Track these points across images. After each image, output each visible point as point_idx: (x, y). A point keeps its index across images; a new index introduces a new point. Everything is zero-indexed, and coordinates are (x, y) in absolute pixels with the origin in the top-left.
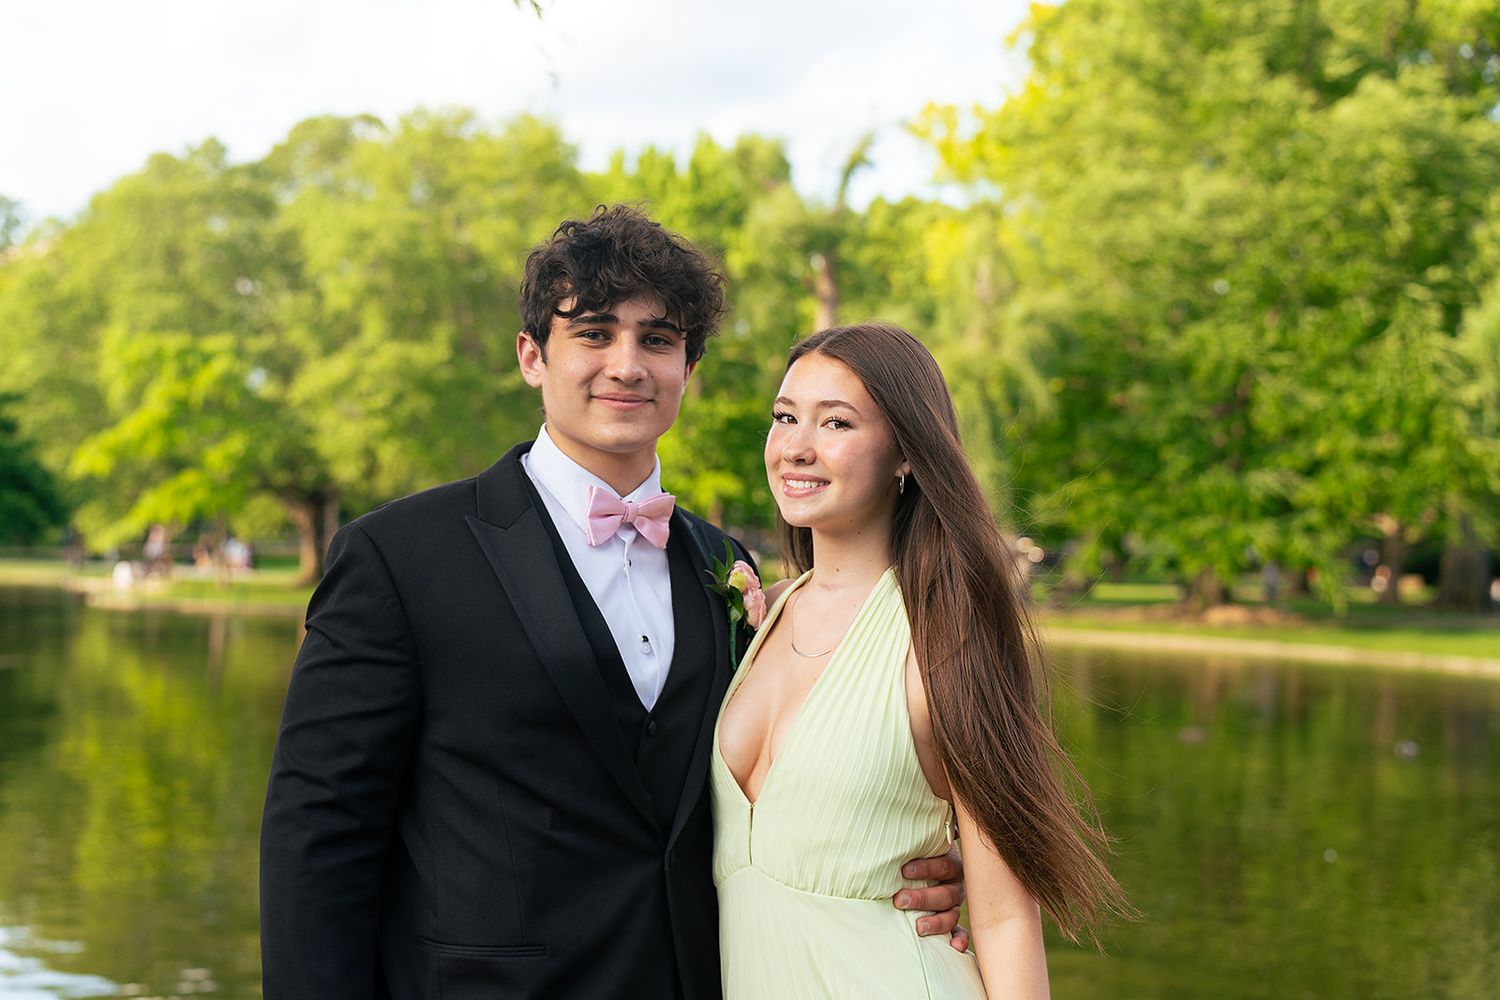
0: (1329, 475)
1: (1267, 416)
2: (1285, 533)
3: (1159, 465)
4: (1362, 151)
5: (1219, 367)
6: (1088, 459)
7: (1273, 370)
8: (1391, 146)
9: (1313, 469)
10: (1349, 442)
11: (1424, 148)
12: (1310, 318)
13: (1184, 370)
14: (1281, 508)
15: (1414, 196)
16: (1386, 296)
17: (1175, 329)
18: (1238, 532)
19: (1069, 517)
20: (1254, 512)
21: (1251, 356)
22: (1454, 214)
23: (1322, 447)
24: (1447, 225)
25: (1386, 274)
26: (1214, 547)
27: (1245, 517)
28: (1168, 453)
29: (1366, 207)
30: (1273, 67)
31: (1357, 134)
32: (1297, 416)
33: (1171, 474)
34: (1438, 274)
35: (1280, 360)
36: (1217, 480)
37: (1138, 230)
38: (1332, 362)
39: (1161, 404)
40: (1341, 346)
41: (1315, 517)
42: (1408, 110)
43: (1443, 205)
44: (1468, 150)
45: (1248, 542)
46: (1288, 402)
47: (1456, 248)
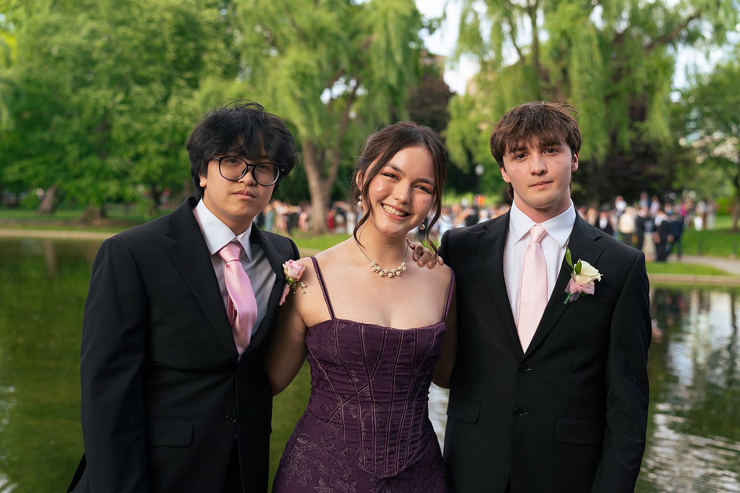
0: (144, 161)
1: (118, 134)
2: (122, 186)
3: (65, 153)
4: (157, 17)
5: (95, 110)
7: (121, 113)
8: (168, 16)
9: (137, 158)
10: (153, 147)
11: (181, 19)
12: (137, 89)
13: (80, 110)
14: (122, 175)
15: (178, 39)
16: (168, 81)
17: (75, 90)
18: (102, 185)
19: (23, 177)
20: (111, 176)
21: (110, 105)
22: (195, 49)
23: (141, 149)
24: (192, 54)
25: (166, 71)
27: (106, 178)
28: (69, 148)
29: (158, 42)
31: (155, 8)
32: (131, 133)
34: (189, 75)
35: (124, 108)
36: (95, 161)
37: (56, 43)
39: (66, 125)
41: (137, 178)
45: (106, 189)
46: (126, 127)
47: (196, 64)
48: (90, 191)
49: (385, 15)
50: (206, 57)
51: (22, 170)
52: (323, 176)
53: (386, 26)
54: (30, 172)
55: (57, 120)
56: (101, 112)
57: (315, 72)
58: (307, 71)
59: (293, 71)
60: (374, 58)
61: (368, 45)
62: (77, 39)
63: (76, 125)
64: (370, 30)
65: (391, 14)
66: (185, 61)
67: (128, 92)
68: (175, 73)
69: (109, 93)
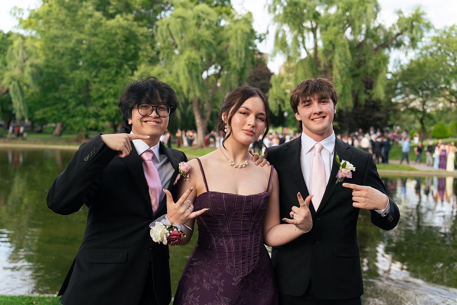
0: (107, 108)
1: (94, 94)
2: (97, 121)
3: (68, 103)
4: (113, 32)
7: (95, 82)
8: (120, 31)
9: (104, 106)
10: (112, 100)
11: (127, 32)
12: (104, 70)
14: (96, 116)
15: (125, 43)
16: (120, 66)
17: (71, 71)
18: (87, 121)
19: (45, 116)
20: (91, 116)
21: (89, 78)
22: (135, 49)
23: (106, 101)
24: (133, 51)
25: (119, 61)
26: (81, 124)
27: (89, 117)
28: (70, 100)
29: (114, 45)
31: (113, 27)
32: (100, 93)
33: (71, 106)
34: (131, 63)
35: (96, 80)
36: (82, 108)
37: (61, 45)
38: (108, 81)
39: (67, 89)
40: (110, 78)
42: (124, 23)
43: (132, 47)
44: (138, 34)
45: (89, 123)
46: (98, 90)
47: (135, 57)
49: (236, 32)
50: (140, 53)
51: (45, 113)
52: (203, 117)
53: (236, 38)
54: (49, 114)
55: (63, 86)
56: (85, 82)
57: (199, 62)
58: (195, 62)
59: (187, 62)
60: (231, 55)
61: (227, 48)
62: (71, 45)
63: (72, 88)
64: (228, 40)
65: (239, 32)
66: (130, 55)
67: (98, 71)
68: (124, 61)
69: (88, 72)
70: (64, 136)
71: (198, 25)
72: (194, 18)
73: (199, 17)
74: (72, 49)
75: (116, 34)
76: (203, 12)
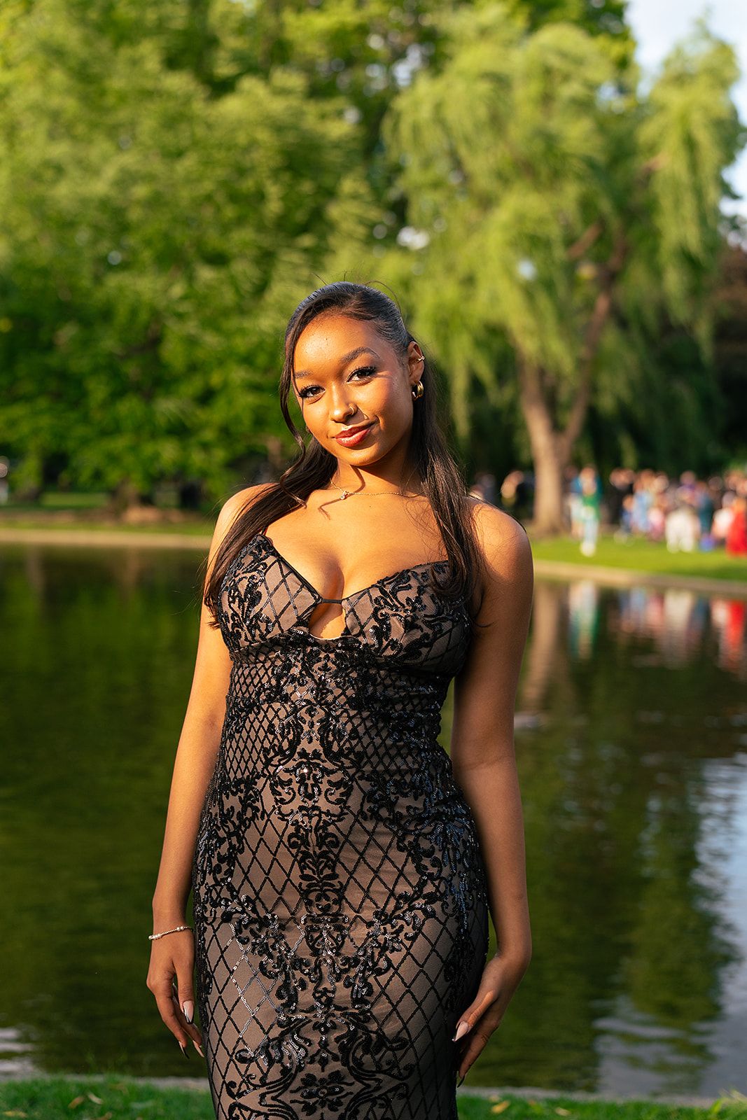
1: (173, 353)
4: (242, 138)
5: (134, 312)
6: (27, 387)
7: (181, 317)
8: (264, 135)
9: (207, 397)
10: (238, 375)
11: (291, 138)
13: (106, 314)
15: (286, 177)
16: (266, 259)
17: (97, 280)
21: (161, 304)
25: (266, 241)
29: (248, 185)
30: (172, 63)
31: (239, 124)
34: (307, 241)
37: (63, 192)
39: (86, 343)
42: (278, 106)
43: (307, 187)
46: (192, 342)
48: (129, 460)
50: (335, 211)
52: (556, 428)
56: (144, 316)
60: (666, 202)
61: (649, 175)
62: (100, 187)
64: (652, 149)
65: (697, 117)
67: (191, 279)
69: (160, 283)
70: (52, 499)
71: (546, 99)
72: (528, 76)
73: (548, 72)
74: (104, 204)
75: (253, 144)
76: (563, 55)
